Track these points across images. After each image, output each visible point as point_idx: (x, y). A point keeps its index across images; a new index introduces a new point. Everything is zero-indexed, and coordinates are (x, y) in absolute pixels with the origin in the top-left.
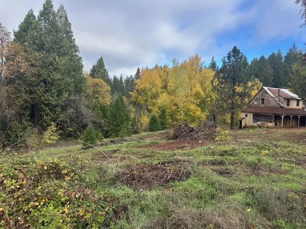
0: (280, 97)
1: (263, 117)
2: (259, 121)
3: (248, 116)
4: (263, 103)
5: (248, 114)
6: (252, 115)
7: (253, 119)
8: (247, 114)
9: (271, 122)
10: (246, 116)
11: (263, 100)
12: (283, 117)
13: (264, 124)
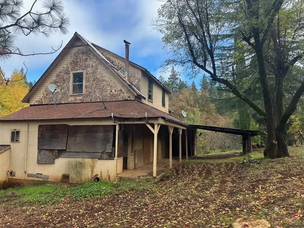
0: (132, 69)
1: (79, 138)
2: (60, 153)
3: (22, 137)
4: (78, 88)
5: (22, 128)
6: (34, 130)
7: (40, 150)
8: (17, 127)
9: (111, 156)
10: (15, 136)
11: (78, 77)
12: (155, 131)
13: (81, 165)
